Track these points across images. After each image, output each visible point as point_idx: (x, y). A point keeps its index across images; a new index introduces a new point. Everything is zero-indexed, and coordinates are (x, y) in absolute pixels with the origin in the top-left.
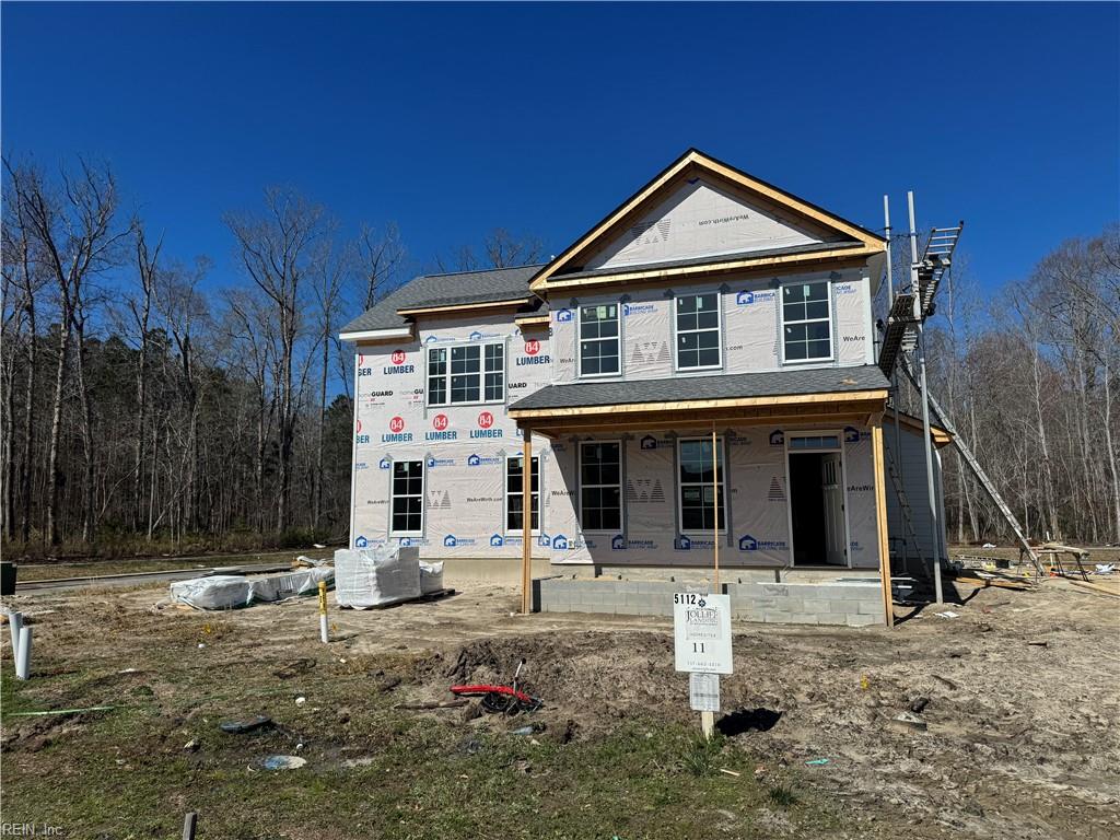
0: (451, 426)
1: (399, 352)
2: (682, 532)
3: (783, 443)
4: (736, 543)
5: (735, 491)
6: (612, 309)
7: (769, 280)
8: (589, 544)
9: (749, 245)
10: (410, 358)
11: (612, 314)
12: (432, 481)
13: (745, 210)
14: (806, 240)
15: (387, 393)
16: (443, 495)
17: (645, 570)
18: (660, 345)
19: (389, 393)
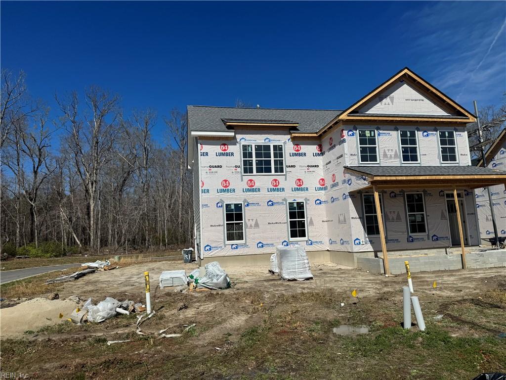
0: (257, 186)
1: (224, 145)
2: (410, 234)
3: (444, 196)
4: (431, 238)
5: (428, 216)
6: (372, 133)
7: (433, 128)
8: (371, 242)
9: (425, 112)
10: (231, 148)
11: (373, 135)
12: (248, 214)
13: (422, 97)
14: (445, 114)
15: (218, 167)
16: (254, 221)
17: (396, 252)
18: (394, 151)
19: (221, 167)
